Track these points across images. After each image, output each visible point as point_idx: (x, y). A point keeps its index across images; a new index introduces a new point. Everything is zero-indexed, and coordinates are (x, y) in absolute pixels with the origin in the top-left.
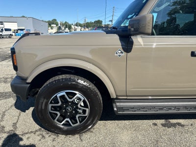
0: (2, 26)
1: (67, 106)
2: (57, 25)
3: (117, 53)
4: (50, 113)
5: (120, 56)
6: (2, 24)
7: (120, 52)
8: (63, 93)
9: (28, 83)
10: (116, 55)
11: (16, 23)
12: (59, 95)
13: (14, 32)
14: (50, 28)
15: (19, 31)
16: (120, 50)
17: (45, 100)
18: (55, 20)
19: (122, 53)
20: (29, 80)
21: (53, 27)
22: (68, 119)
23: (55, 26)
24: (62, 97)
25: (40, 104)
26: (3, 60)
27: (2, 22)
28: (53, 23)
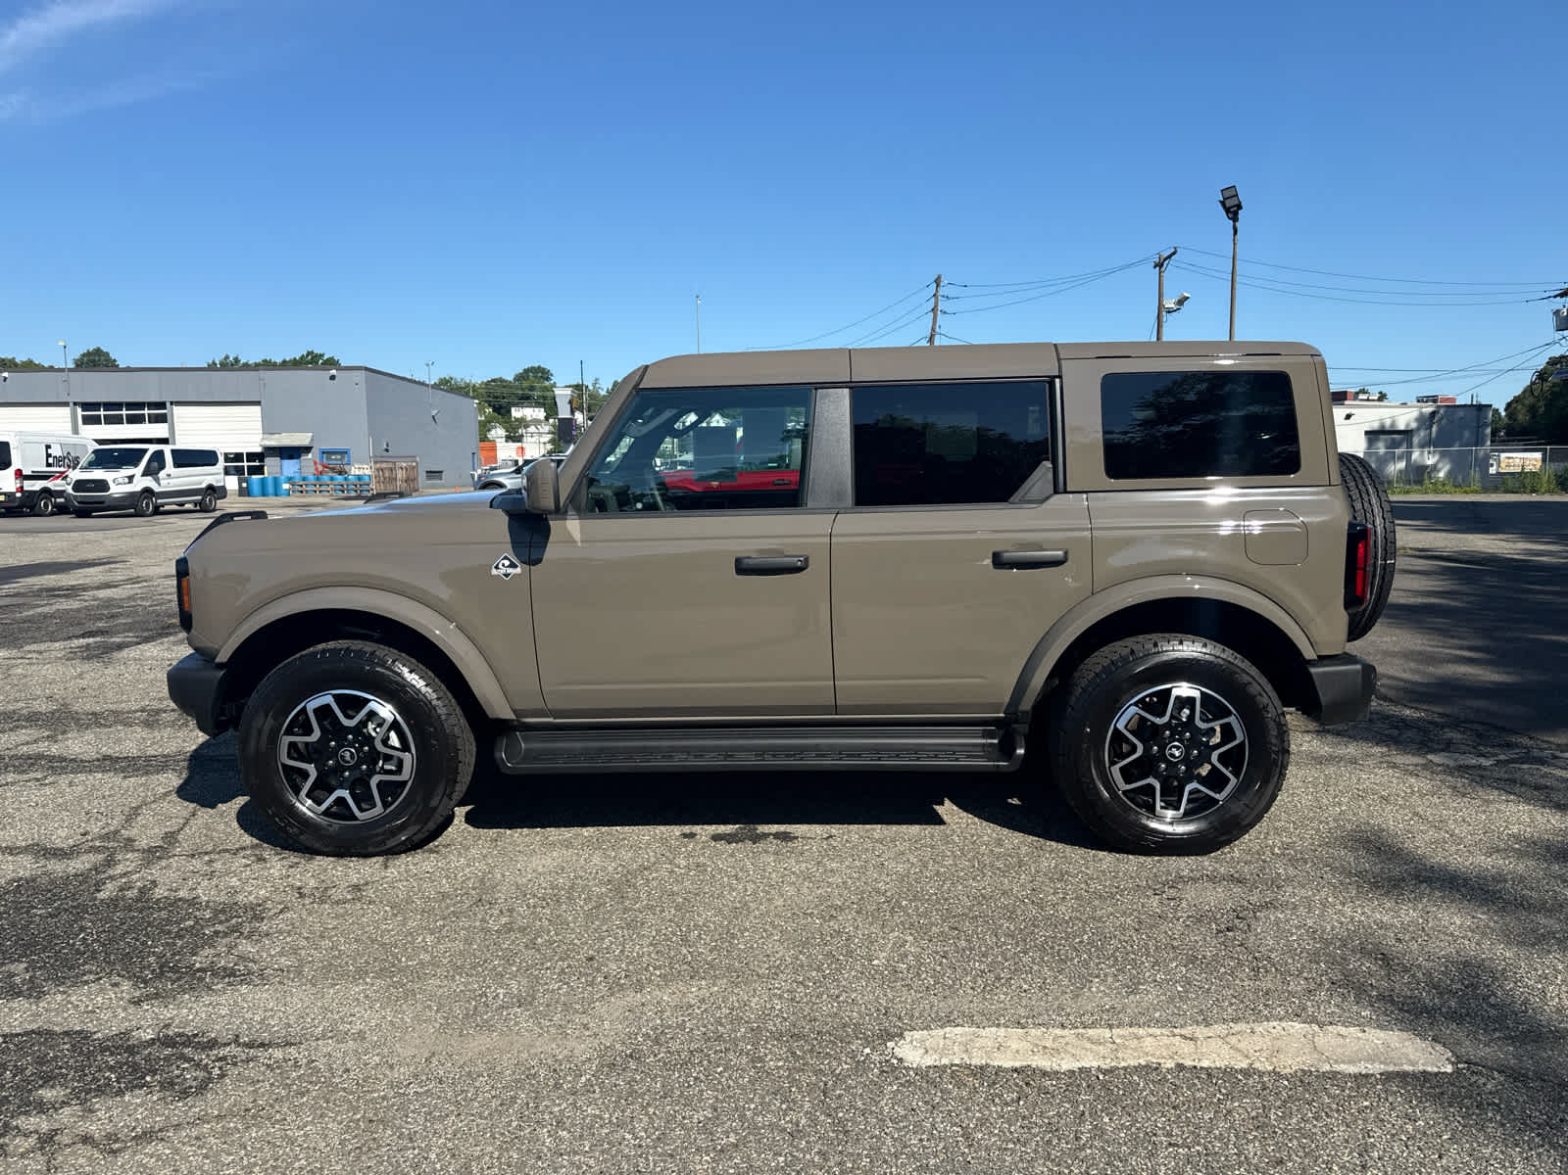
0: (159, 430)
1: (340, 746)
2: (551, 409)
3: (497, 567)
4: (285, 766)
5: (507, 575)
6: (162, 419)
7: (507, 563)
8: (326, 699)
9: (220, 666)
10: (494, 572)
11: (257, 409)
12: (313, 704)
13: (239, 471)
14: (498, 433)
15: (271, 465)
16: (506, 558)
17: (270, 721)
18: (543, 374)
19: (513, 565)
20: (223, 657)
21: (523, 423)
22: (345, 794)
23: (540, 413)
24: (324, 712)
25: (254, 733)
26: (147, 640)
27: (162, 405)
28: (525, 400)
